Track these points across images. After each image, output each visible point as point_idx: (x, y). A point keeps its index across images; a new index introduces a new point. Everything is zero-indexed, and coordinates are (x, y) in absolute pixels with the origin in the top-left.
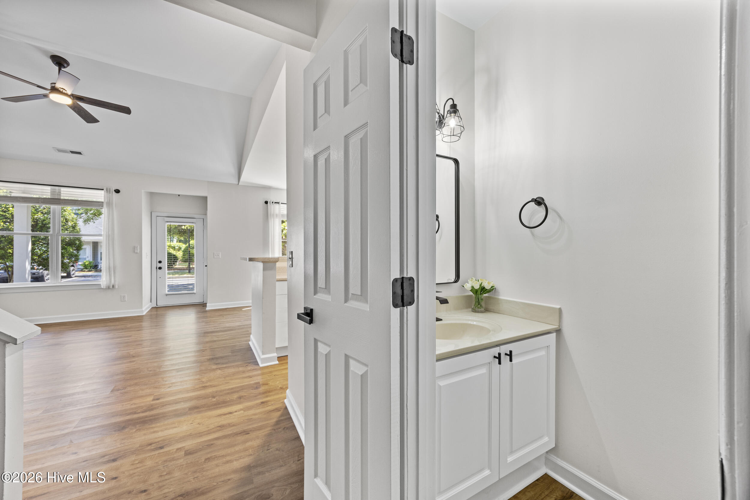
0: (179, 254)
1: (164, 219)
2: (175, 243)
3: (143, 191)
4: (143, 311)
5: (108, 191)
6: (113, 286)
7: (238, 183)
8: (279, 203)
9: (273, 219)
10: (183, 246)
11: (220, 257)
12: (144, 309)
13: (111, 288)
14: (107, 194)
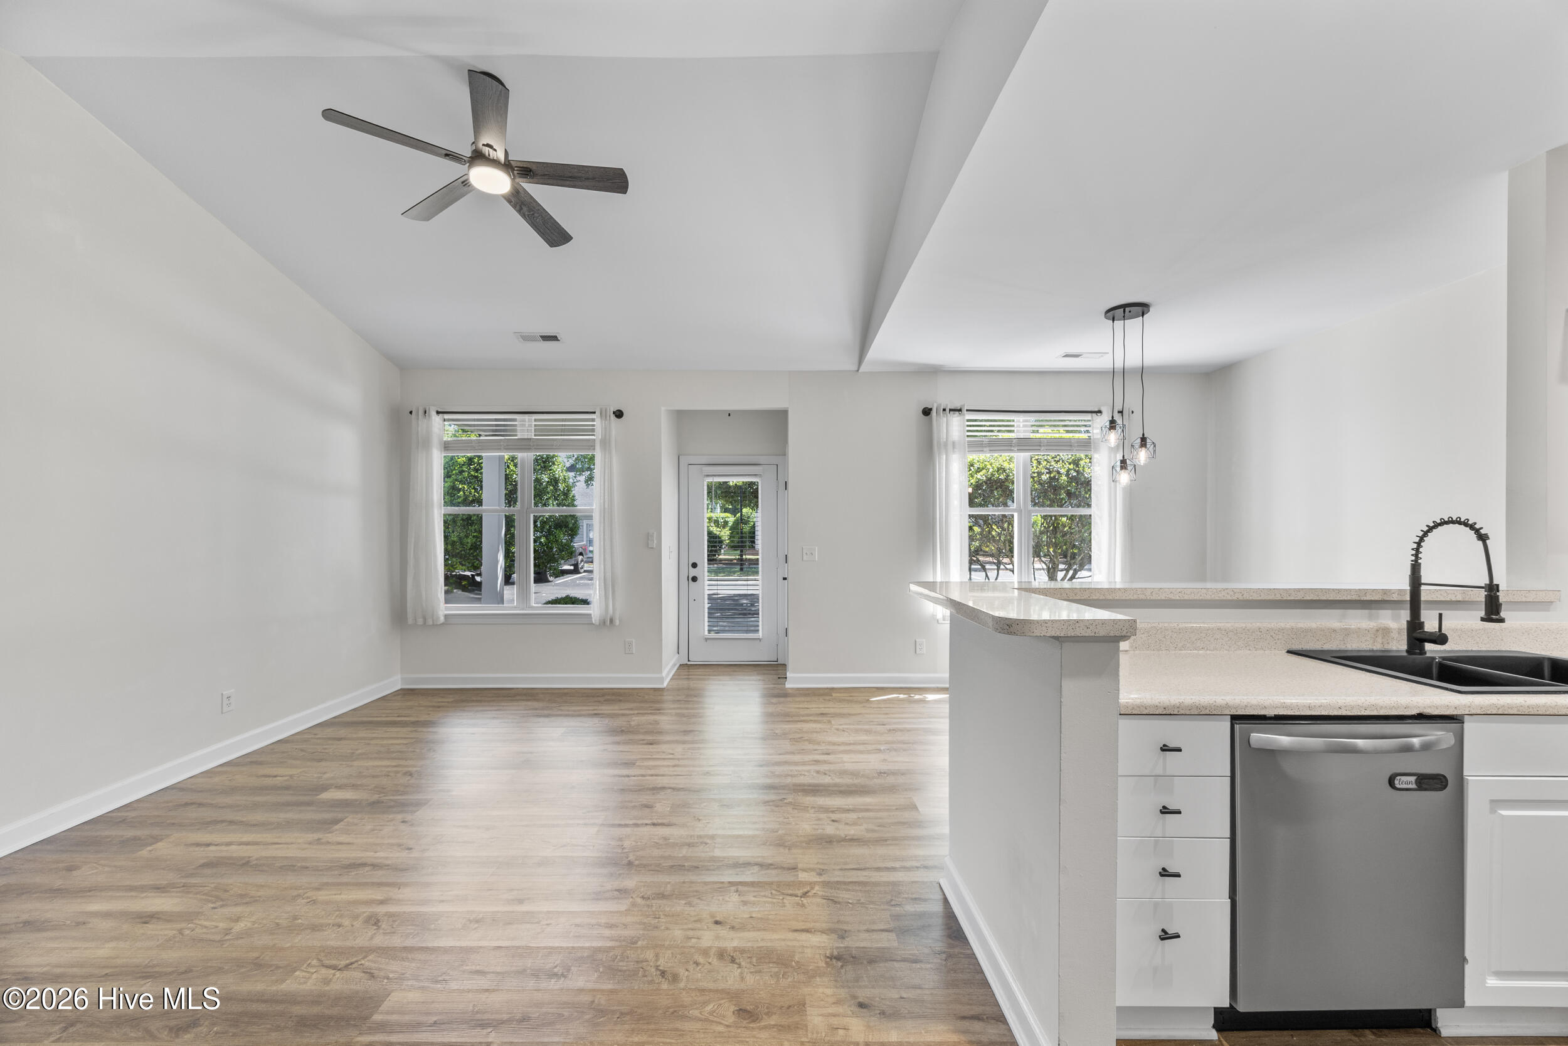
0: (725, 534)
1: (702, 470)
2: (718, 514)
3: (663, 409)
4: (663, 678)
5: (604, 415)
6: (611, 621)
7: (856, 369)
8: (960, 410)
9: (944, 456)
10: (731, 519)
11: (817, 559)
12: (664, 674)
13: (608, 623)
14: (601, 421)
